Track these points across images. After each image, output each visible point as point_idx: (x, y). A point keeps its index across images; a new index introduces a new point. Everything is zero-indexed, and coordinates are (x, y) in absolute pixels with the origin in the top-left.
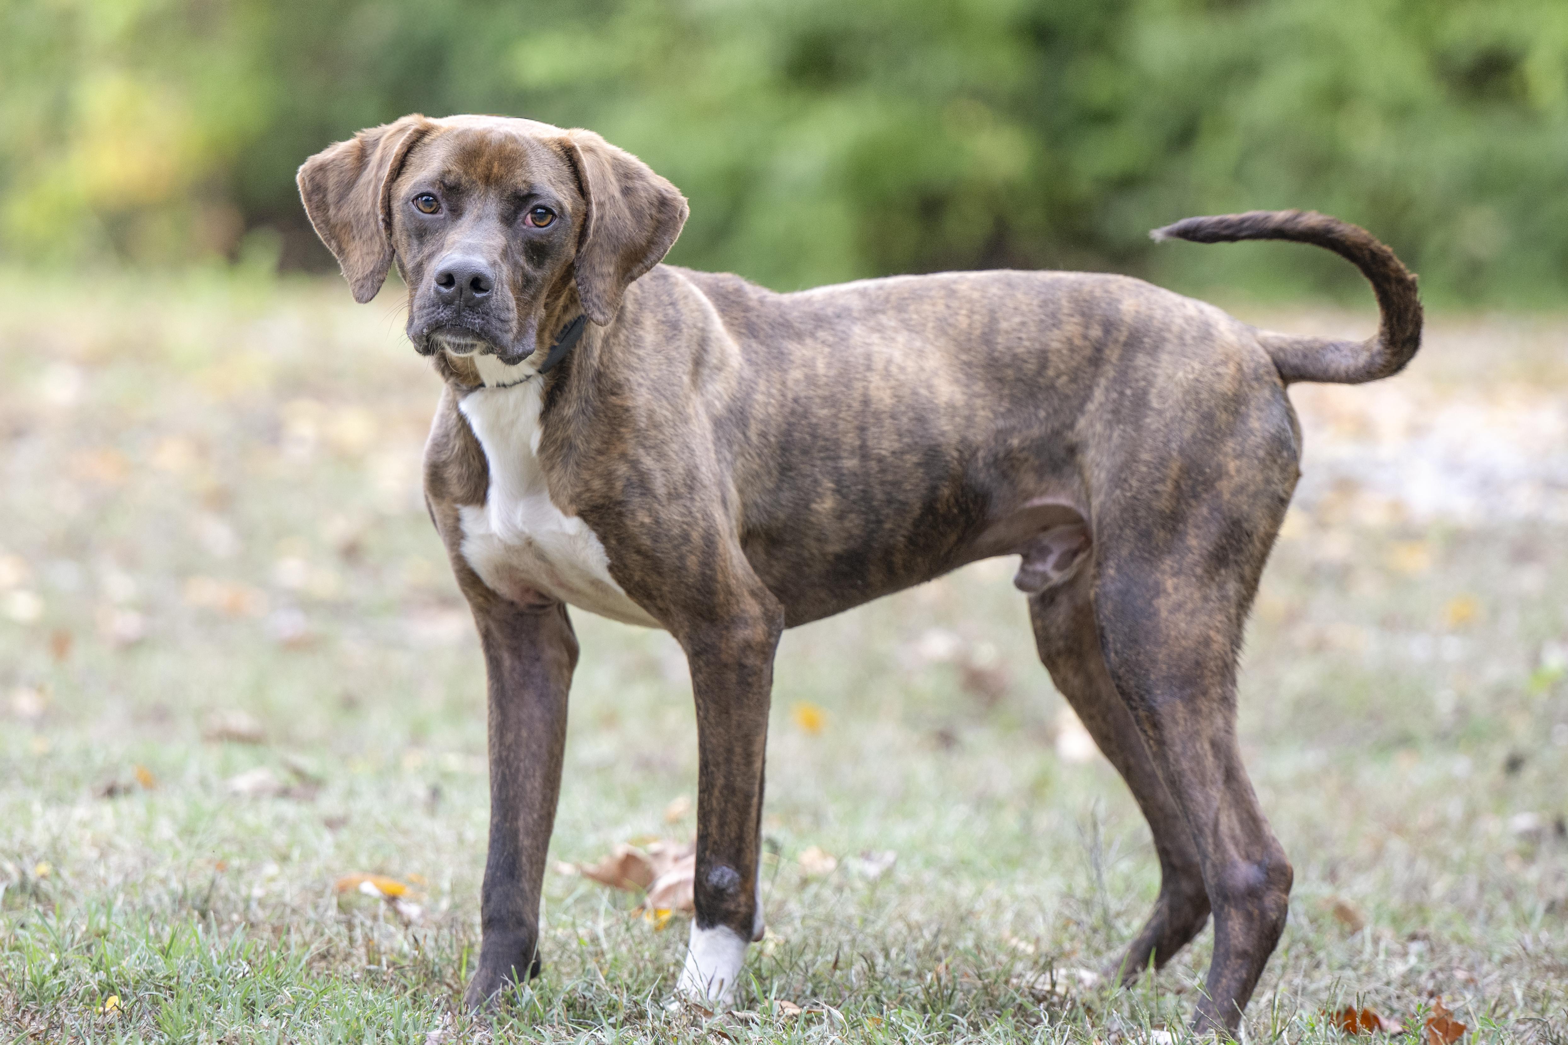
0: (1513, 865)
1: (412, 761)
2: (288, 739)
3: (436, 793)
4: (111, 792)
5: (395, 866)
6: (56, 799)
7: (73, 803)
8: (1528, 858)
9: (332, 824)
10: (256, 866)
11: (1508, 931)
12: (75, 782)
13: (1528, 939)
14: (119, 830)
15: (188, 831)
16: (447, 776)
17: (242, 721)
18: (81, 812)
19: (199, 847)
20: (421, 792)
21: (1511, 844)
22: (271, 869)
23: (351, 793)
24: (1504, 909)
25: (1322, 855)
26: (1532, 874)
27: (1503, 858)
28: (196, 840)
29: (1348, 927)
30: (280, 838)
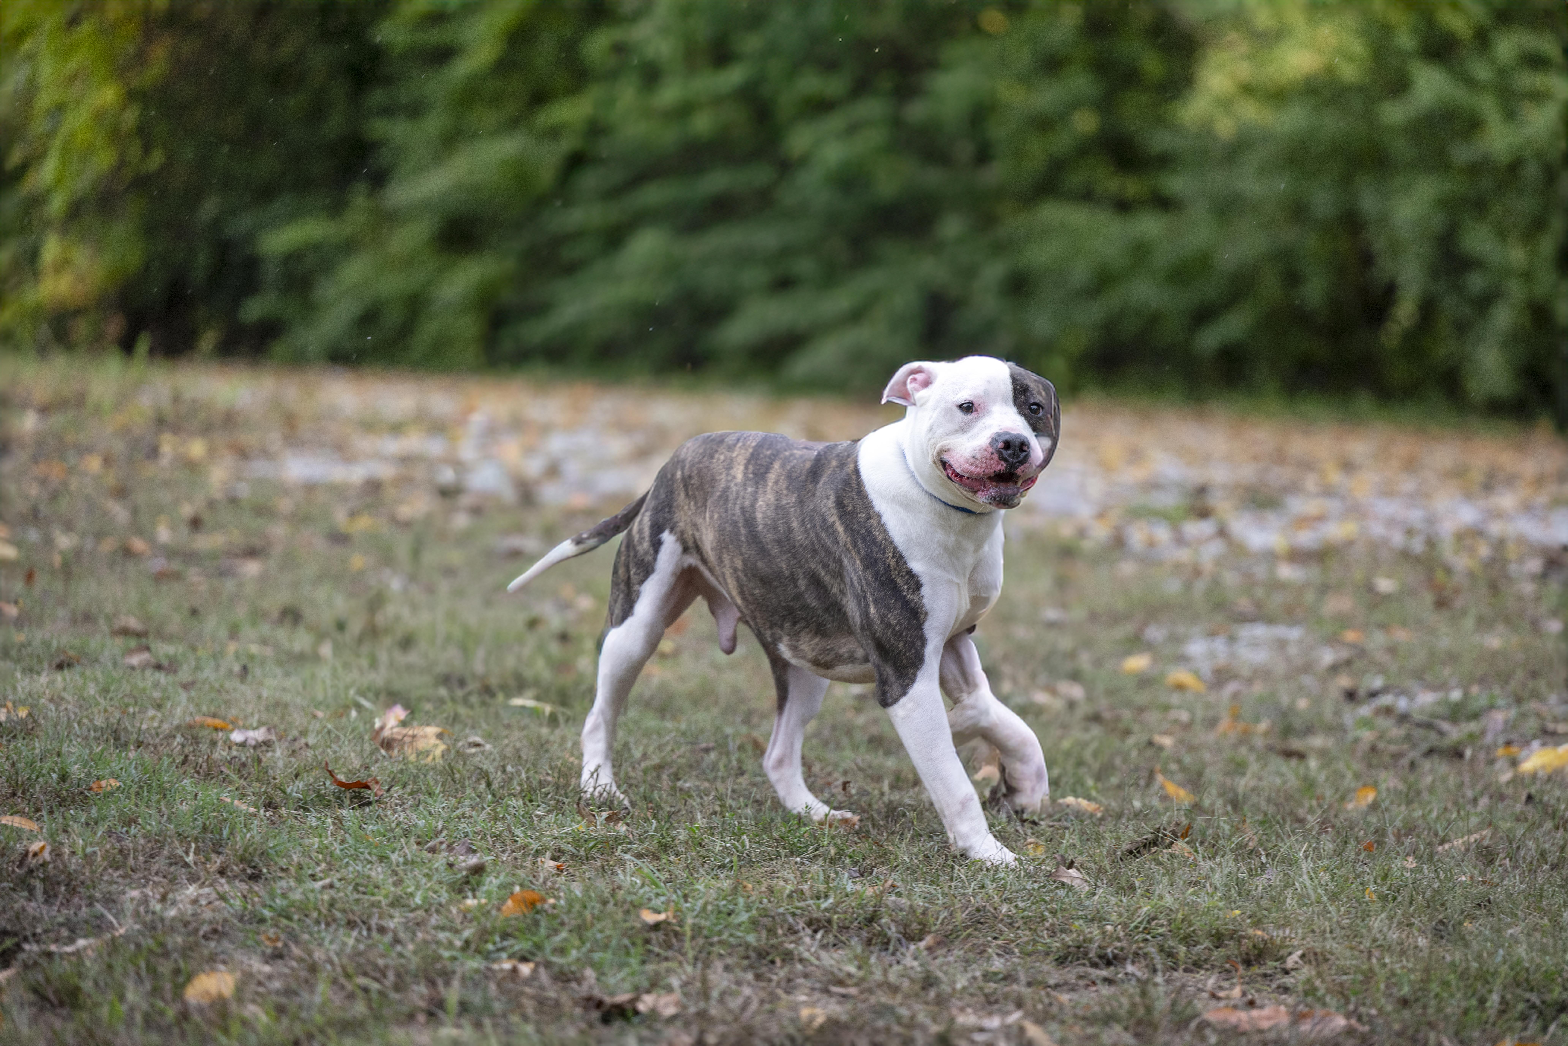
0: (850, 714)
1: (232, 647)
2: (161, 635)
3: (245, 669)
4: (60, 667)
5: (223, 711)
6: (30, 671)
7: (39, 673)
8: (858, 710)
9: (186, 686)
10: (143, 710)
11: (848, 753)
12: (40, 661)
13: (859, 760)
14: (65, 689)
15: (105, 691)
16: (252, 657)
17: (133, 623)
18: (43, 679)
19: (111, 699)
20: (237, 668)
21: (850, 702)
22: (151, 712)
23: (198, 668)
24: (845, 740)
25: (743, 708)
26: (861, 720)
27: (844, 710)
28: (110, 695)
29: (758, 752)
30: (156, 695)
